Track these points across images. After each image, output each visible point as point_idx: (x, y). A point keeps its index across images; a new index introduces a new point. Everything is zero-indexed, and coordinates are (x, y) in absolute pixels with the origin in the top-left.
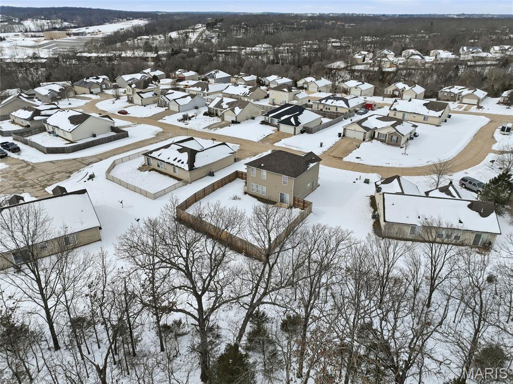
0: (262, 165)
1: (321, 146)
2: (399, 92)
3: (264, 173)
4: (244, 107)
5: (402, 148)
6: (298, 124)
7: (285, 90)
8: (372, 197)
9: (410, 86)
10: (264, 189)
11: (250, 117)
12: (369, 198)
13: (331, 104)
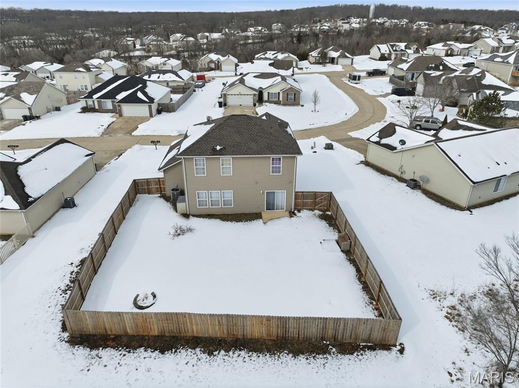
0: (218, 148)
4: (39, 92)
5: (302, 106)
6: (151, 100)
7: (81, 69)
8: (367, 163)
9: (224, 56)
10: (229, 195)
11: (52, 108)
12: (363, 165)
13: (158, 80)
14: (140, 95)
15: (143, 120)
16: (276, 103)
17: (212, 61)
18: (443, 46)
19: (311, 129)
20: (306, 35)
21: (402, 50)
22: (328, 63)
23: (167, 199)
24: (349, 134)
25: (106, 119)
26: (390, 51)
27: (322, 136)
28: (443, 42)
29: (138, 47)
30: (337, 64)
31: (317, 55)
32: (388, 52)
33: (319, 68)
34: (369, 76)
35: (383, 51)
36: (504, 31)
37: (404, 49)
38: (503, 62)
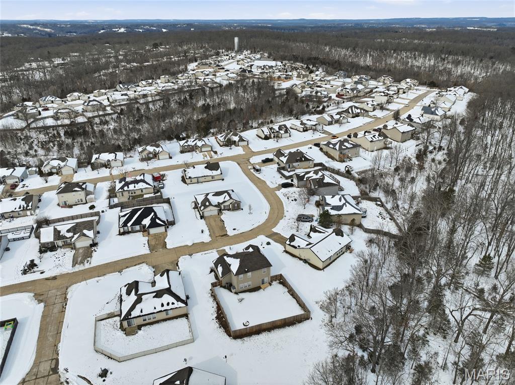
0: (246, 270)
1: (202, 232)
2: (153, 154)
3: (249, 274)
4: (93, 228)
5: (242, 209)
6: (164, 222)
7: (77, 189)
8: (286, 252)
9: (157, 147)
10: (250, 283)
12: (285, 253)
13: (135, 189)
14: (156, 220)
15: (165, 235)
16: (229, 210)
17: (150, 153)
19: (254, 229)
21: (277, 132)
22: (232, 146)
23: (224, 287)
24: (272, 230)
27: (262, 236)
30: (238, 146)
32: (269, 133)
34: (264, 163)
35: (265, 133)
36: (337, 77)
37: (278, 130)
38: (333, 148)
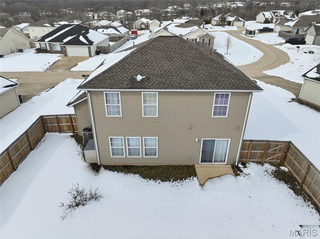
0: (139, 78)
2: (145, 25)
4: (3, 36)
6: (91, 43)
7: (47, 25)
8: (300, 101)
9: (151, 20)
10: (153, 142)
11: (15, 50)
12: (296, 103)
13: (103, 33)
14: (82, 38)
15: (83, 59)
17: (143, 23)
18: (312, 13)
20: (207, 11)
21: (281, 16)
22: (226, 25)
23: (78, 140)
25: (53, 58)
26: (272, 16)
28: (311, 10)
29: (96, 18)
30: (233, 26)
31: (218, 19)
33: (220, 28)
34: (260, 32)
35: (267, 17)
37: (283, 14)
